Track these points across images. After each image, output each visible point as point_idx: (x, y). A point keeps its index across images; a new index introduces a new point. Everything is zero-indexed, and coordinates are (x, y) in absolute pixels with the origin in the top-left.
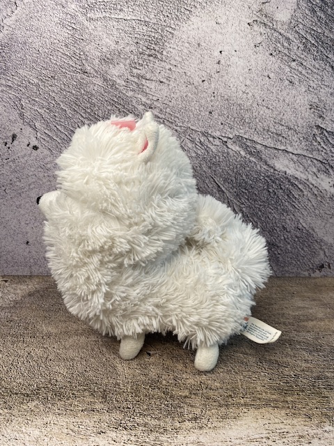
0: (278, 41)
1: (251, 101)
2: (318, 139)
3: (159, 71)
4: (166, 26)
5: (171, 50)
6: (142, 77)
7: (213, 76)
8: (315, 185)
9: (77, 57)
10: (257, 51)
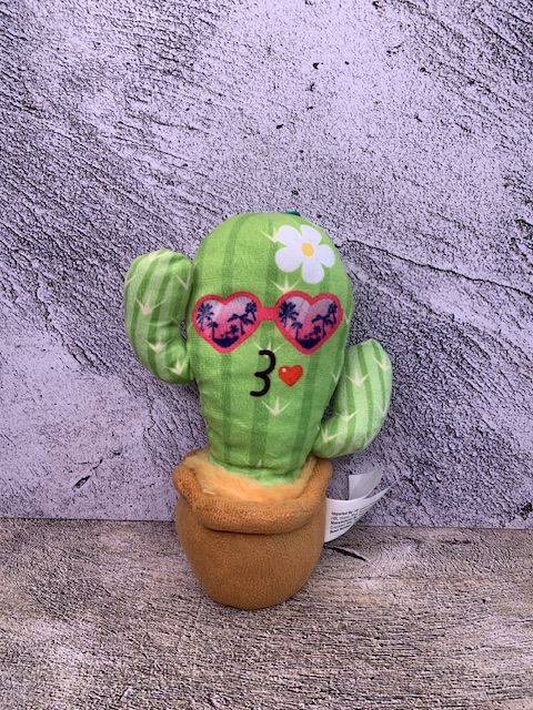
0: (436, 41)
1: (380, 169)
2: (523, 248)
3: (186, 107)
4: (200, 10)
5: (211, 61)
6: (150, 118)
7: (301, 116)
8: (515, 343)
9: (13, 75)
10: (393, 63)
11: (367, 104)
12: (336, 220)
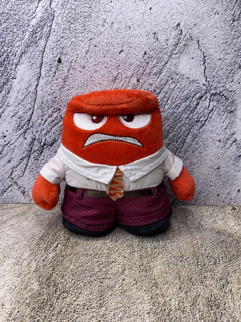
11: (129, 21)
12: (66, 3)
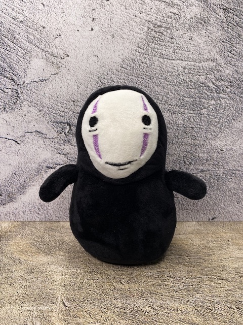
0: (40, 41)
3: (152, 10)
4: (144, 54)
5: (139, 32)
6: (169, 5)
7: (98, 5)
9: (231, 25)
10: (57, 31)
